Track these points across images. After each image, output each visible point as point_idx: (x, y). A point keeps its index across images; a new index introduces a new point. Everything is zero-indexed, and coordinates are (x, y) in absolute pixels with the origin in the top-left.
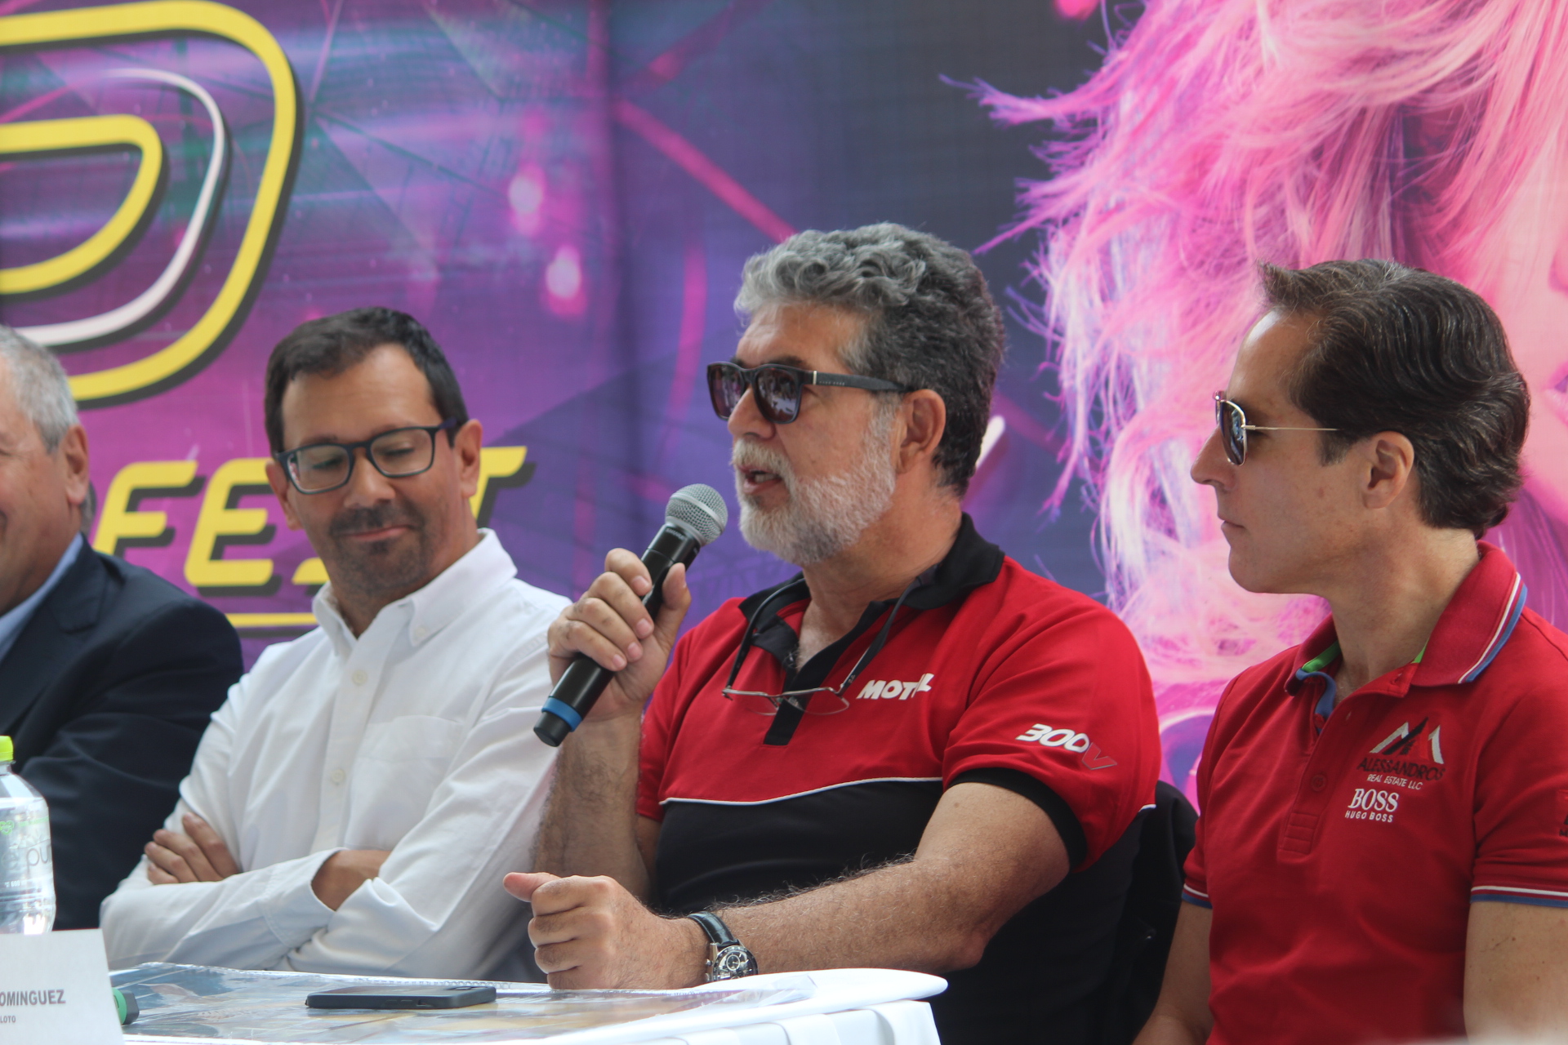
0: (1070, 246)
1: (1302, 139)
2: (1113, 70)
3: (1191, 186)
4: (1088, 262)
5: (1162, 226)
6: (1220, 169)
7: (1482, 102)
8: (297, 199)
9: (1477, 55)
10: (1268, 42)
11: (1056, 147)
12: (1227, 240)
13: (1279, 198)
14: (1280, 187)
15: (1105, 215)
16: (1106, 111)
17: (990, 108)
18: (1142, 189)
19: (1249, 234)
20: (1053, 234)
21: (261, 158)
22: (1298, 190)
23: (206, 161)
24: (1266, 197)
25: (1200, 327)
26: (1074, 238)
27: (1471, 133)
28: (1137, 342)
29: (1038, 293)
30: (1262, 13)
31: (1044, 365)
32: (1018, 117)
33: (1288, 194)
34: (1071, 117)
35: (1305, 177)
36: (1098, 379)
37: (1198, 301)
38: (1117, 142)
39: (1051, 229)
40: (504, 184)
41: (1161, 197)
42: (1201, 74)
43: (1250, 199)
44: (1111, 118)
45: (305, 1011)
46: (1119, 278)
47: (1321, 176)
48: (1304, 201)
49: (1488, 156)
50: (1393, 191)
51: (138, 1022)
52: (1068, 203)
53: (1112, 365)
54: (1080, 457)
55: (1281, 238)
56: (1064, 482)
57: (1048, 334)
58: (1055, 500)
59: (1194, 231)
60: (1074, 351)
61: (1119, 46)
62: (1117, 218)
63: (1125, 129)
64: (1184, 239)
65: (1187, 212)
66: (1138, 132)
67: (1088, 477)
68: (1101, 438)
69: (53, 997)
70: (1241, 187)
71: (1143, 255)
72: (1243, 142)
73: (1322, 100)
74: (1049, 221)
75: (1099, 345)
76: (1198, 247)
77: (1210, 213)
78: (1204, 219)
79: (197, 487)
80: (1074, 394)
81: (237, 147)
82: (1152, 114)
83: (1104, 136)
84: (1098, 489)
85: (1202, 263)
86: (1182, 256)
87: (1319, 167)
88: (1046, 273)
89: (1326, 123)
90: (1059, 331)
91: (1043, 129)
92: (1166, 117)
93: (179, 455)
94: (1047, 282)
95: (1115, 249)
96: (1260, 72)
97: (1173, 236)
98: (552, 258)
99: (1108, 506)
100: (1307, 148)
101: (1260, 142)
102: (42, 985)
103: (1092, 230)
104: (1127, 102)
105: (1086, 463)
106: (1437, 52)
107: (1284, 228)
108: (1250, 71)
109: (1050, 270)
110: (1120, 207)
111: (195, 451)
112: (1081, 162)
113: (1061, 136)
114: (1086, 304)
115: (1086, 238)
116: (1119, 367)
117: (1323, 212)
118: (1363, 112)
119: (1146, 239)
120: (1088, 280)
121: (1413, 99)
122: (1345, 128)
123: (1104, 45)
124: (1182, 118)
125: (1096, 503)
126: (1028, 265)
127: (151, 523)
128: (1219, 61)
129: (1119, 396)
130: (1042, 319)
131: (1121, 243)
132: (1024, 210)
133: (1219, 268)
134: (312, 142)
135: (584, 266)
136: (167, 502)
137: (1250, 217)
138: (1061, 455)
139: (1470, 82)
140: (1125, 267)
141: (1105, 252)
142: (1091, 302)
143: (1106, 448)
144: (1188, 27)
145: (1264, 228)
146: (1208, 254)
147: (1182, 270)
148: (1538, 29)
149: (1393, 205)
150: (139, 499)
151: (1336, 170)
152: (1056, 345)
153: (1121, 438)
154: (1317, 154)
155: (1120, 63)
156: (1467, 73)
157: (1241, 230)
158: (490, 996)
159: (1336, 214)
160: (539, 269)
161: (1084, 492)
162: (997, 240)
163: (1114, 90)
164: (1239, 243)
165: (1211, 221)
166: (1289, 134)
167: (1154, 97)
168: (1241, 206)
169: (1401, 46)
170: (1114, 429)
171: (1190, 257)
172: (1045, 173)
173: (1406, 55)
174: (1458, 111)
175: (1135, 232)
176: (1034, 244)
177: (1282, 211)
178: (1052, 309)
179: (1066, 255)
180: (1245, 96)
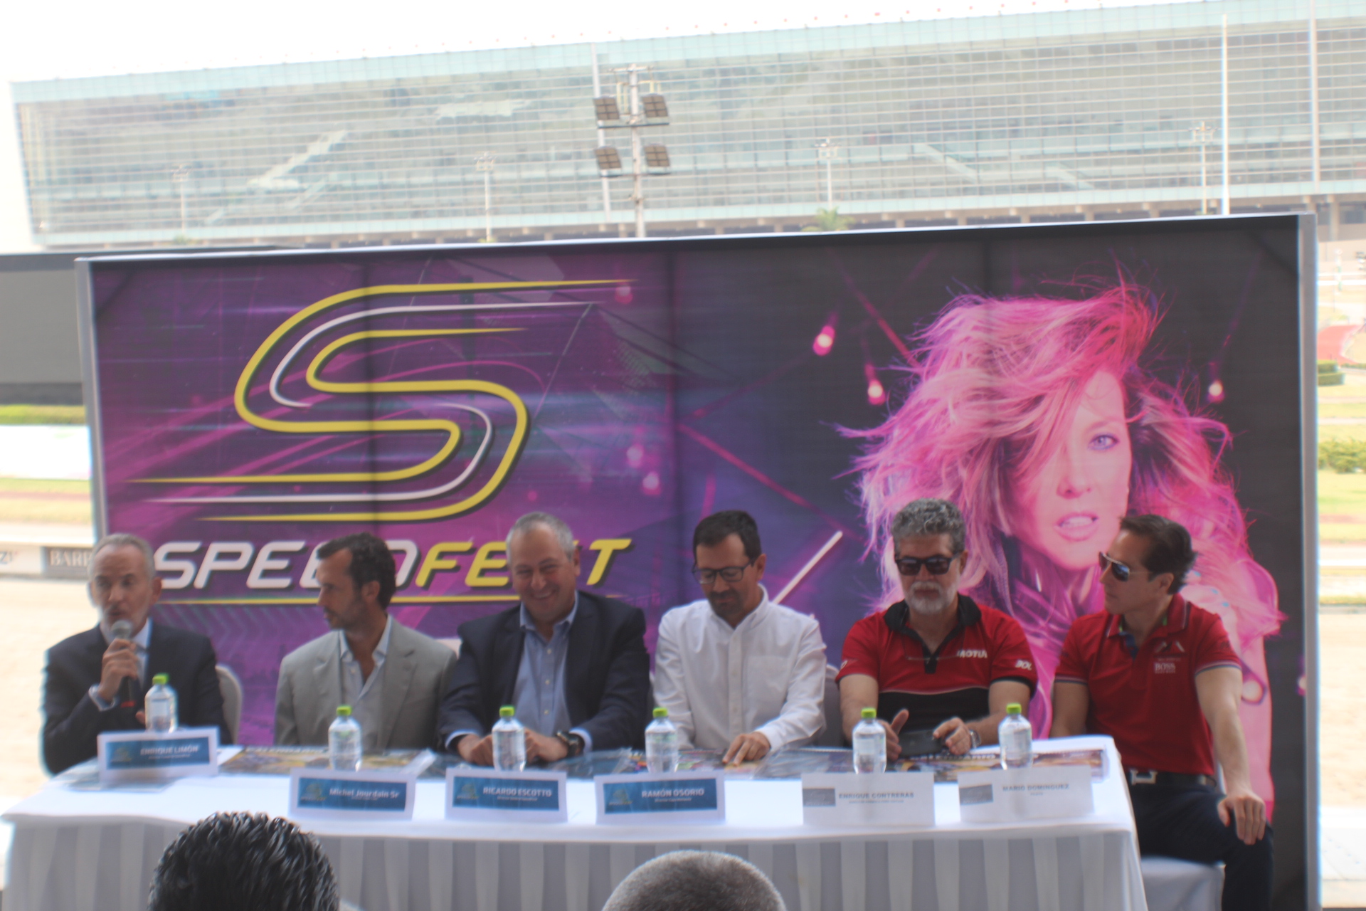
0: (872, 477)
1: (965, 446)
2: (891, 422)
3: (921, 460)
5: (909, 472)
6: (933, 455)
7: (1033, 438)
8: (526, 452)
9: (1032, 424)
10: (953, 416)
11: (867, 446)
12: (935, 477)
13: (955, 465)
14: (956, 461)
15: (886, 468)
16: (887, 435)
17: (840, 432)
18: (901, 460)
19: (943, 475)
20: (865, 474)
21: (510, 437)
22: (963, 463)
24: (951, 464)
27: (1029, 447)
29: (858, 493)
30: (950, 407)
32: (851, 436)
33: (959, 463)
34: (873, 437)
35: (965, 459)
36: (881, 520)
38: (892, 445)
39: (864, 472)
40: (624, 450)
41: (909, 463)
42: (926, 425)
43: (944, 465)
44: (890, 438)
46: (891, 489)
47: (972, 459)
48: (965, 466)
49: (1035, 454)
50: (999, 464)
52: (872, 464)
53: (888, 516)
54: (873, 545)
55: (956, 477)
56: (866, 552)
57: (862, 506)
58: (862, 559)
59: (921, 474)
60: (872, 511)
61: (894, 414)
62: (890, 470)
64: (917, 477)
65: (919, 468)
66: (900, 443)
67: (877, 551)
68: (882, 539)
70: (941, 461)
72: (942, 447)
73: (972, 435)
74: (865, 470)
75: (882, 509)
76: (923, 479)
77: (929, 469)
78: (926, 471)
79: (473, 551)
80: (871, 524)
82: (906, 437)
84: (880, 555)
85: (924, 484)
86: (917, 482)
87: (971, 456)
88: (861, 486)
89: (974, 442)
90: (866, 504)
91: (862, 440)
92: (912, 438)
93: (464, 540)
94: (862, 489)
95: (890, 480)
96: (949, 425)
97: (913, 476)
98: (646, 476)
99: (884, 560)
100: (967, 450)
101: (948, 447)
103: (881, 472)
104: (896, 432)
105: (876, 547)
106: (1017, 422)
107: (957, 474)
108: (945, 425)
109: (863, 485)
110: (892, 466)
111: (472, 539)
112: (877, 451)
113: (869, 442)
115: (878, 475)
116: (890, 517)
117: (972, 470)
118: (989, 439)
119: (903, 477)
121: (1008, 436)
122: (982, 444)
123: (887, 414)
124: (918, 438)
125: (879, 558)
126: (855, 484)
127: (448, 564)
128: (933, 421)
129: (890, 526)
130: (860, 500)
132: (853, 465)
133: (931, 486)
134: (534, 432)
135: (661, 479)
136: (456, 557)
137: (944, 471)
138: (867, 542)
139: (1029, 431)
141: (886, 480)
142: (880, 496)
143: (884, 542)
144: (921, 410)
145: (949, 474)
146: (927, 482)
147: (916, 487)
148: (1054, 417)
149: (999, 468)
150: (443, 555)
151: (978, 456)
152: (865, 509)
153: (890, 539)
154: (971, 452)
155: (894, 420)
156: (1028, 428)
159: (977, 470)
160: (640, 480)
161: (874, 556)
163: (891, 429)
164: (939, 478)
165: (928, 472)
166: (960, 445)
167: (907, 431)
168: (941, 467)
169: (1003, 419)
170: (887, 536)
171: (920, 483)
172: (862, 454)
173: (1005, 423)
174: (1024, 441)
175: (898, 474)
176: (858, 476)
177: (956, 469)
178: (864, 498)
179: (870, 480)
180: (943, 432)
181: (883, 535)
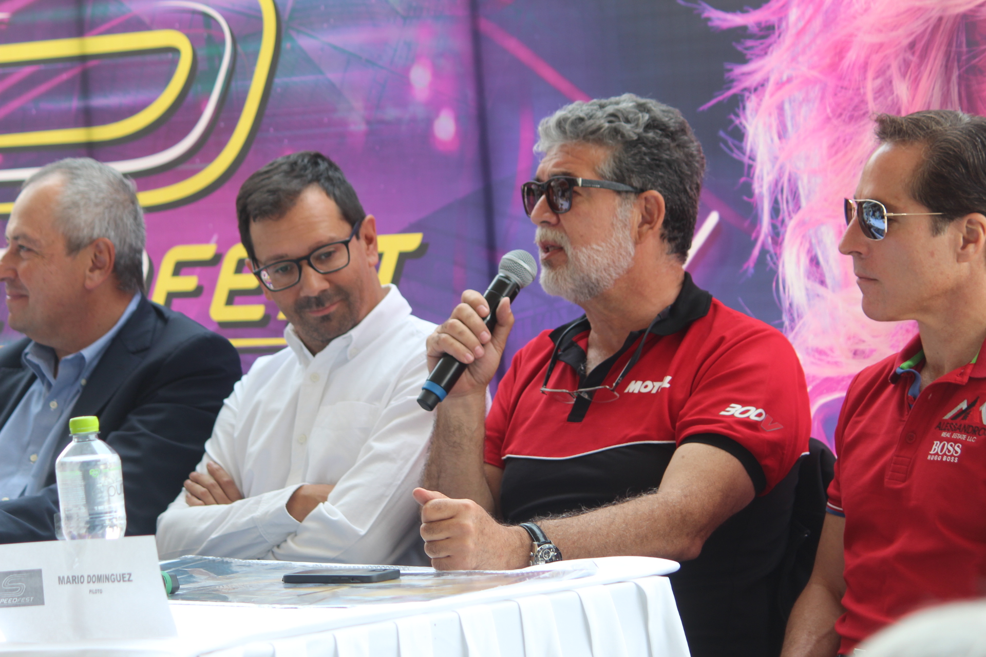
0: (759, 104)
1: (902, 36)
3: (833, 67)
4: (770, 115)
5: (815, 92)
6: (852, 56)
8: (278, 81)
11: (749, 43)
12: (856, 100)
13: (888, 73)
14: (889, 67)
15: (780, 85)
16: (780, 20)
17: (708, 19)
18: (803, 69)
19: (870, 96)
20: (748, 98)
21: (255, 55)
22: (900, 68)
23: (220, 58)
24: (880, 73)
25: (840, 155)
26: (761, 100)
28: (801, 165)
29: (739, 135)
31: (743, 179)
32: (725, 25)
33: (894, 71)
34: (758, 24)
35: (905, 60)
36: (776, 186)
37: (838, 138)
38: (788, 39)
39: (747, 94)
40: (407, 70)
41: (815, 73)
43: (870, 74)
44: (784, 25)
45: (282, 584)
46: (789, 125)
47: (914, 59)
48: (904, 75)
50: (959, 68)
51: (179, 592)
52: (757, 78)
53: (785, 179)
54: (766, 237)
55: (890, 99)
56: (756, 252)
57: (746, 160)
58: (751, 263)
59: (835, 94)
60: (762, 170)
62: (788, 87)
63: (792, 31)
64: (829, 100)
65: (831, 83)
66: (800, 33)
67: (771, 249)
68: (779, 225)
69: (125, 578)
70: (865, 67)
71: (804, 110)
72: (866, 38)
73: (914, 12)
74: (749, 90)
75: (777, 166)
76: (838, 105)
77: (846, 83)
78: (842, 87)
79: (217, 260)
80: (761, 197)
81: (240, 49)
82: (809, 22)
83: (779, 36)
84: (777, 256)
85: (840, 115)
86: (829, 110)
87: (913, 54)
88: (744, 122)
89: (917, 26)
90: (752, 158)
91: (741, 32)
92: (817, 23)
93: (206, 240)
94: (744, 127)
95: (787, 106)
97: (822, 98)
98: (437, 115)
99: (783, 266)
100: (906, 42)
101: (876, 39)
102: (118, 570)
103: (772, 95)
104: (793, 14)
105: (770, 240)
107: (892, 92)
109: (746, 119)
110: (789, 80)
111: (215, 238)
112: (765, 53)
113: (752, 36)
114: (769, 141)
115: (768, 100)
116: (789, 180)
117: (916, 82)
118: (940, 19)
119: (806, 100)
120: (770, 126)
121: (971, 11)
122: (929, 29)
124: (828, 24)
125: (776, 264)
126: (733, 117)
127: (188, 283)
129: (790, 199)
130: (742, 150)
131: (790, 103)
132: (730, 83)
133: (851, 118)
134: (286, 45)
135: (457, 120)
136: (198, 269)
137: (871, 85)
138: (754, 235)
140: (793, 117)
141: (781, 108)
142: (772, 140)
143: (782, 230)
145: (879, 92)
146: (844, 109)
147: (828, 119)
149: (960, 77)
150: (181, 268)
151: (924, 55)
152: (750, 167)
153: (791, 224)
154: (912, 46)
157: (865, 94)
158: (396, 575)
159: (924, 83)
160: (429, 123)
161: (768, 258)
162: (713, 102)
163: (785, 8)
164: (863, 101)
165: (846, 88)
166: (894, 34)
167: (809, 12)
168: (865, 78)
170: (787, 219)
171: (833, 111)
172: (743, 60)
175: (799, 96)
176: (736, 104)
177: (890, 82)
178: (748, 145)
179: (757, 111)
180: (866, 10)
181: (780, 218)
